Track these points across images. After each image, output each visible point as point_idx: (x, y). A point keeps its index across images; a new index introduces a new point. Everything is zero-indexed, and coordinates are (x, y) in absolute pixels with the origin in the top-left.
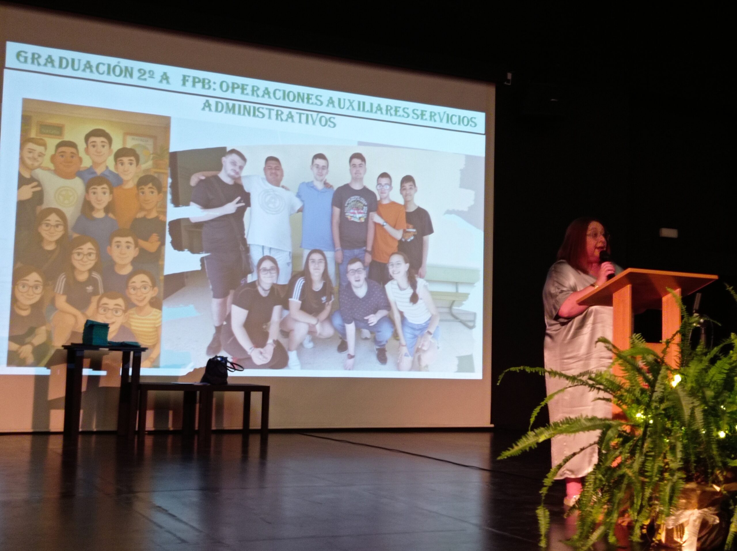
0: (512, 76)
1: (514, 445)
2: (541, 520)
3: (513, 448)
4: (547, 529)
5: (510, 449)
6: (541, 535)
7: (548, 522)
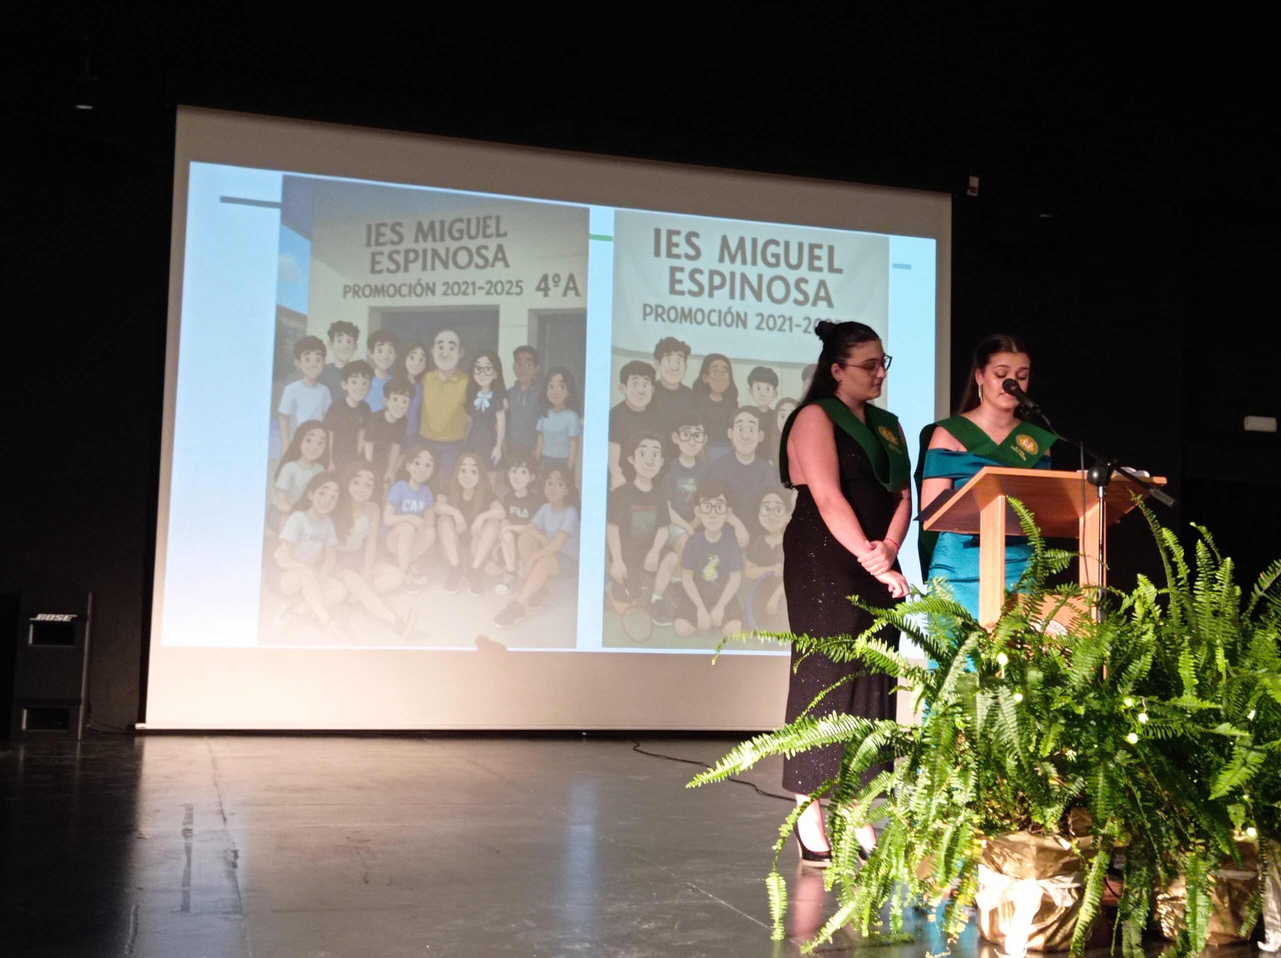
0: (980, 183)
1: (718, 763)
2: (773, 896)
3: (715, 768)
4: (783, 909)
5: (711, 770)
6: (774, 921)
7: (784, 899)
